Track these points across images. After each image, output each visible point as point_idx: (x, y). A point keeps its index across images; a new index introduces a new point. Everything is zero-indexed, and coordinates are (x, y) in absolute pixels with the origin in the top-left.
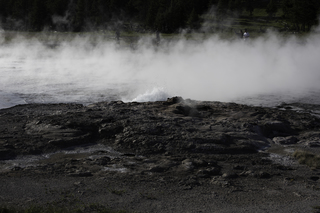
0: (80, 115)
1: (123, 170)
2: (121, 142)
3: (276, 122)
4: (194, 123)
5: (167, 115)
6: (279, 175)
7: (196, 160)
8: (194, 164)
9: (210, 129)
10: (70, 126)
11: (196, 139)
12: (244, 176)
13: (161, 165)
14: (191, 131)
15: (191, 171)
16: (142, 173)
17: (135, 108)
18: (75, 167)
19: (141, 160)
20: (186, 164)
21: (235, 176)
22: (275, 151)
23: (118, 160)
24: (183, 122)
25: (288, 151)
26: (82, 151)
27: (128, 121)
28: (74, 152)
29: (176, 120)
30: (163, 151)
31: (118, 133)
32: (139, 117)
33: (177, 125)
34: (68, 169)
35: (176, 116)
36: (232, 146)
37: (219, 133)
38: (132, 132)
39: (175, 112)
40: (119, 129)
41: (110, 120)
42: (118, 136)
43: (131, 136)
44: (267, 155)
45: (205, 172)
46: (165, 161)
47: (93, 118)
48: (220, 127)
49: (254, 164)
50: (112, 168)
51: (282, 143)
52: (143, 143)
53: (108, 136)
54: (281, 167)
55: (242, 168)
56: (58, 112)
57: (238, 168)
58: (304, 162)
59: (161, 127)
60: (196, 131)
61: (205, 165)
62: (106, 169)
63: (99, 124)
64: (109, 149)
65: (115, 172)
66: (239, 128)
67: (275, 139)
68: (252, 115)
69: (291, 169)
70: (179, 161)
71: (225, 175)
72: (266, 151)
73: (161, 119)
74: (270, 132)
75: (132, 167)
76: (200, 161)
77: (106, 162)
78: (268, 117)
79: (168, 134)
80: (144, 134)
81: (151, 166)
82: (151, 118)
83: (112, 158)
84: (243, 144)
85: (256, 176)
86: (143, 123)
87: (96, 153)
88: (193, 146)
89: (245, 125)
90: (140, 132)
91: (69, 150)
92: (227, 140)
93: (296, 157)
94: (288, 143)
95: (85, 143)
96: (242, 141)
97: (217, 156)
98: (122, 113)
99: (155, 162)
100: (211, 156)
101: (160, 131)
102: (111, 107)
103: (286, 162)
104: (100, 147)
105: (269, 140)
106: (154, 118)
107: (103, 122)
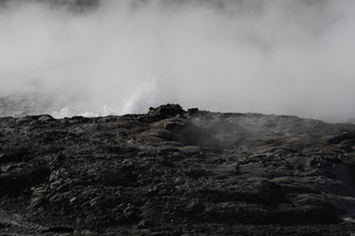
4: (202, 158)
9: (237, 172)
11: (206, 192)
14: (195, 175)
17: (78, 130)
24: (179, 158)
27: (61, 158)
29: (164, 153)
30: (134, 219)
31: (37, 183)
32: (87, 147)
33: (166, 164)
35: (164, 146)
36: (283, 207)
37: (255, 181)
38: (68, 181)
39: (163, 137)
40: (41, 175)
41: (21, 155)
42: (38, 191)
43: (65, 188)
53: (16, 191)
59: (132, 168)
60: (206, 174)
64: (15, 220)
66: (301, 168)
73: (133, 151)
79: (145, 184)
80: (94, 183)
82: (111, 150)
84: (309, 202)
88: (198, 208)
89: (313, 163)
90: (87, 180)
96: (306, 196)
97: (250, 228)
98: (48, 140)
100: (237, 227)
101: (129, 176)
102: (25, 130)
106: (117, 150)
107: (5, 160)
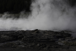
0: (14, 33)
1: (23, 46)
2: (23, 40)
3: (60, 35)
4: (40, 35)
5: (34, 34)
6: (60, 47)
7: (40, 44)
8: (40, 45)
9: (44, 37)
10: (11, 36)
11: (41, 39)
12: (52, 47)
13: (32, 45)
14: (40, 37)
15: (39, 46)
16: (28, 47)
17: (27, 32)
18: (12, 46)
19: (28, 44)
20: (38, 45)
21: (50, 47)
22: (59, 42)
23: (22, 44)
24: (38, 35)
25: (62, 42)
26: (14, 42)
27: (25, 35)
28: (12, 42)
30: (33, 42)
33: (36, 36)
34: (11, 46)
35: (36, 34)
36: (49, 41)
37: (46, 38)
39: (36, 33)
40: (23, 37)
41: (21, 35)
42: (23, 38)
43: (26, 38)
44: (58, 43)
45: (43, 47)
46: (33, 44)
47: (17, 34)
48: (47, 36)
49: (54, 45)
50: (21, 46)
51: (61, 40)
52: (28, 40)
53: (20, 38)
54: (60, 46)
55: (51, 46)
56: (8, 33)
57: (50, 46)
58: (66, 44)
59: (33, 36)
60: (41, 37)
61: (43, 45)
62: (19, 46)
63: (18, 36)
64: (20, 42)
65: (21, 47)
66: (51, 36)
67: (59, 39)
68: (54, 33)
69: (63, 46)
70: (37, 44)
71: (47, 47)
72: (57, 42)
74: (58, 37)
75: (25, 45)
76: (41, 44)
77: (19, 44)
78: (58, 34)
79: (34, 38)
80: (29, 38)
81: (30, 45)
82: (30, 34)
83: (21, 43)
85: (54, 47)
86: (28, 35)
87: (17, 42)
88: (40, 41)
91: (11, 42)
92: (48, 39)
93: (64, 43)
94: (63, 40)
95: (15, 40)
96: (52, 39)
97: (46, 43)
98: (24, 33)
99: (31, 44)
100: (44, 43)
102: (21, 32)
103: (62, 44)
104: (18, 41)
105: (58, 39)
107: (19, 35)
